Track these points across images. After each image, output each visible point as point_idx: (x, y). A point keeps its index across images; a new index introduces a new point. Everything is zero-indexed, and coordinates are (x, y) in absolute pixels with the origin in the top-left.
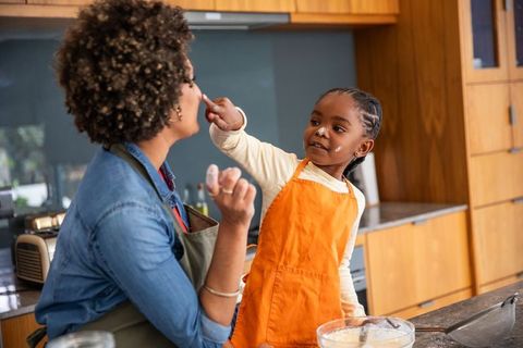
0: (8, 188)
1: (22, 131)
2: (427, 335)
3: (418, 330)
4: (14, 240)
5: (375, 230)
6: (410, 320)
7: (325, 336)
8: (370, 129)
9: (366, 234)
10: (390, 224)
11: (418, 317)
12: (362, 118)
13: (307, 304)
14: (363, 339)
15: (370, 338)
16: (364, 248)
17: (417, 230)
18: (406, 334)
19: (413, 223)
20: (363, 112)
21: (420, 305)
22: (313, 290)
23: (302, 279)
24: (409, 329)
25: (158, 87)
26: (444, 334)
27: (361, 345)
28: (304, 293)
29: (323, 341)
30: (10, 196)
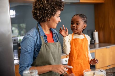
0: (17, 37)
1: (21, 25)
2: (109, 74)
3: (107, 72)
4: (18, 48)
5: (98, 49)
6: (105, 70)
7: (85, 73)
8: (85, 22)
9: (96, 50)
10: (101, 48)
11: (107, 69)
12: (82, 20)
13: (81, 66)
14: (94, 74)
15: (96, 74)
16: (95, 53)
17: (107, 49)
18: (104, 73)
19: (107, 48)
20: (82, 19)
21: (107, 66)
22: (82, 63)
23: (79, 61)
24: (105, 72)
25: (45, 12)
26: (113, 74)
27: (94, 75)
28: (80, 64)
29: (85, 74)
30: (17, 39)
